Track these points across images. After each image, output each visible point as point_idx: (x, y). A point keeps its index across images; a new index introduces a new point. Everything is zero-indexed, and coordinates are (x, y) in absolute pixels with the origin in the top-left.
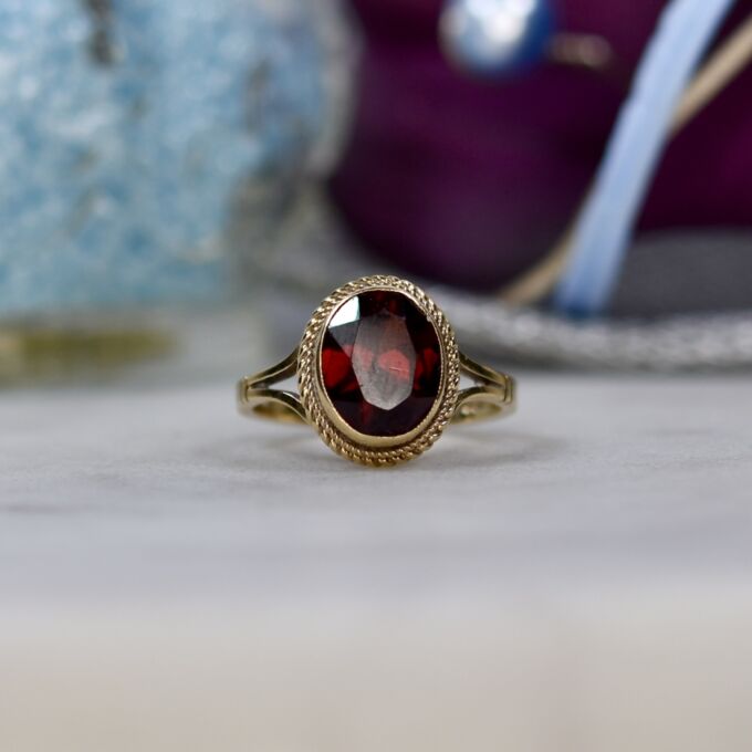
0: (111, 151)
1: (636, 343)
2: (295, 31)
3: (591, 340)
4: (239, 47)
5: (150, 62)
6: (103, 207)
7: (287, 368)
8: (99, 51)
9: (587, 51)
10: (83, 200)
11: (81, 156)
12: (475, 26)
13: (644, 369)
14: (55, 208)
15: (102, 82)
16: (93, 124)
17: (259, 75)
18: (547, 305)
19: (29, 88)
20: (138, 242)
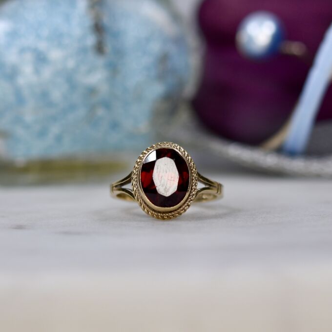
0: (104, 89)
1: (315, 166)
2: (178, 41)
3: (298, 165)
4: (155, 47)
5: (119, 53)
6: (101, 112)
7: (128, 179)
8: (99, 49)
9: (295, 49)
10: (92, 108)
11: (92, 91)
12: (251, 39)
13: (318, 177)
14: (81, 112)
15: (100, 61)
16: (97, 78)
17: (164, 59)
18: (280, 151)
19: (71, 64)
20: (115, 126)
